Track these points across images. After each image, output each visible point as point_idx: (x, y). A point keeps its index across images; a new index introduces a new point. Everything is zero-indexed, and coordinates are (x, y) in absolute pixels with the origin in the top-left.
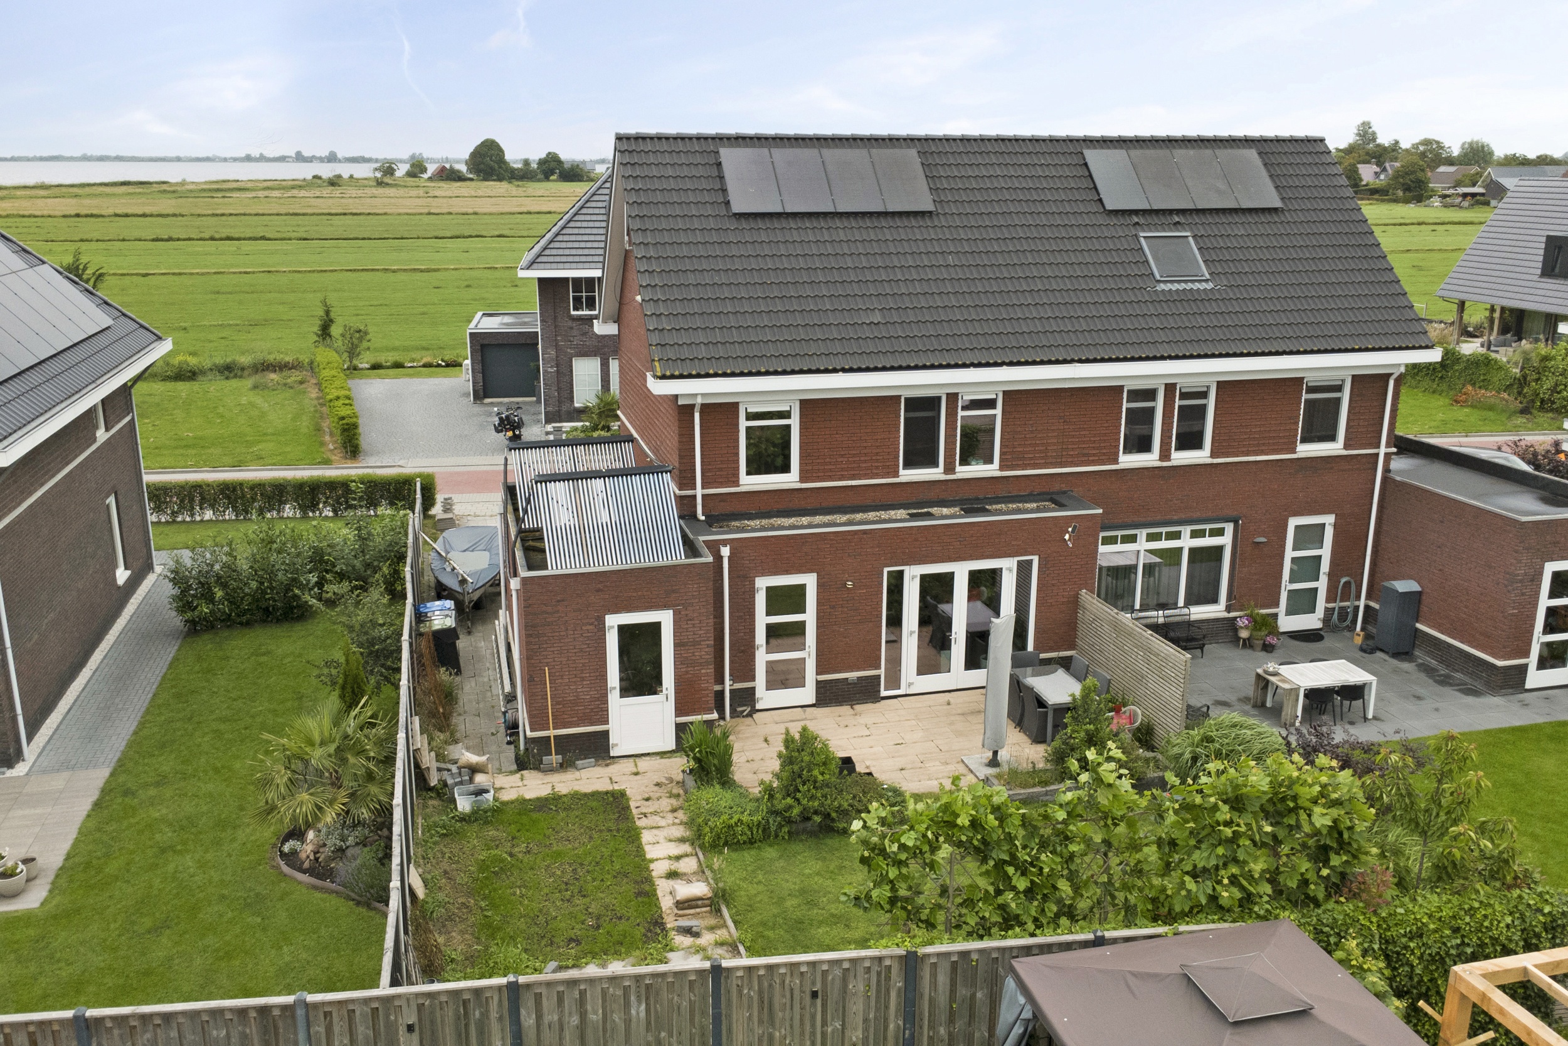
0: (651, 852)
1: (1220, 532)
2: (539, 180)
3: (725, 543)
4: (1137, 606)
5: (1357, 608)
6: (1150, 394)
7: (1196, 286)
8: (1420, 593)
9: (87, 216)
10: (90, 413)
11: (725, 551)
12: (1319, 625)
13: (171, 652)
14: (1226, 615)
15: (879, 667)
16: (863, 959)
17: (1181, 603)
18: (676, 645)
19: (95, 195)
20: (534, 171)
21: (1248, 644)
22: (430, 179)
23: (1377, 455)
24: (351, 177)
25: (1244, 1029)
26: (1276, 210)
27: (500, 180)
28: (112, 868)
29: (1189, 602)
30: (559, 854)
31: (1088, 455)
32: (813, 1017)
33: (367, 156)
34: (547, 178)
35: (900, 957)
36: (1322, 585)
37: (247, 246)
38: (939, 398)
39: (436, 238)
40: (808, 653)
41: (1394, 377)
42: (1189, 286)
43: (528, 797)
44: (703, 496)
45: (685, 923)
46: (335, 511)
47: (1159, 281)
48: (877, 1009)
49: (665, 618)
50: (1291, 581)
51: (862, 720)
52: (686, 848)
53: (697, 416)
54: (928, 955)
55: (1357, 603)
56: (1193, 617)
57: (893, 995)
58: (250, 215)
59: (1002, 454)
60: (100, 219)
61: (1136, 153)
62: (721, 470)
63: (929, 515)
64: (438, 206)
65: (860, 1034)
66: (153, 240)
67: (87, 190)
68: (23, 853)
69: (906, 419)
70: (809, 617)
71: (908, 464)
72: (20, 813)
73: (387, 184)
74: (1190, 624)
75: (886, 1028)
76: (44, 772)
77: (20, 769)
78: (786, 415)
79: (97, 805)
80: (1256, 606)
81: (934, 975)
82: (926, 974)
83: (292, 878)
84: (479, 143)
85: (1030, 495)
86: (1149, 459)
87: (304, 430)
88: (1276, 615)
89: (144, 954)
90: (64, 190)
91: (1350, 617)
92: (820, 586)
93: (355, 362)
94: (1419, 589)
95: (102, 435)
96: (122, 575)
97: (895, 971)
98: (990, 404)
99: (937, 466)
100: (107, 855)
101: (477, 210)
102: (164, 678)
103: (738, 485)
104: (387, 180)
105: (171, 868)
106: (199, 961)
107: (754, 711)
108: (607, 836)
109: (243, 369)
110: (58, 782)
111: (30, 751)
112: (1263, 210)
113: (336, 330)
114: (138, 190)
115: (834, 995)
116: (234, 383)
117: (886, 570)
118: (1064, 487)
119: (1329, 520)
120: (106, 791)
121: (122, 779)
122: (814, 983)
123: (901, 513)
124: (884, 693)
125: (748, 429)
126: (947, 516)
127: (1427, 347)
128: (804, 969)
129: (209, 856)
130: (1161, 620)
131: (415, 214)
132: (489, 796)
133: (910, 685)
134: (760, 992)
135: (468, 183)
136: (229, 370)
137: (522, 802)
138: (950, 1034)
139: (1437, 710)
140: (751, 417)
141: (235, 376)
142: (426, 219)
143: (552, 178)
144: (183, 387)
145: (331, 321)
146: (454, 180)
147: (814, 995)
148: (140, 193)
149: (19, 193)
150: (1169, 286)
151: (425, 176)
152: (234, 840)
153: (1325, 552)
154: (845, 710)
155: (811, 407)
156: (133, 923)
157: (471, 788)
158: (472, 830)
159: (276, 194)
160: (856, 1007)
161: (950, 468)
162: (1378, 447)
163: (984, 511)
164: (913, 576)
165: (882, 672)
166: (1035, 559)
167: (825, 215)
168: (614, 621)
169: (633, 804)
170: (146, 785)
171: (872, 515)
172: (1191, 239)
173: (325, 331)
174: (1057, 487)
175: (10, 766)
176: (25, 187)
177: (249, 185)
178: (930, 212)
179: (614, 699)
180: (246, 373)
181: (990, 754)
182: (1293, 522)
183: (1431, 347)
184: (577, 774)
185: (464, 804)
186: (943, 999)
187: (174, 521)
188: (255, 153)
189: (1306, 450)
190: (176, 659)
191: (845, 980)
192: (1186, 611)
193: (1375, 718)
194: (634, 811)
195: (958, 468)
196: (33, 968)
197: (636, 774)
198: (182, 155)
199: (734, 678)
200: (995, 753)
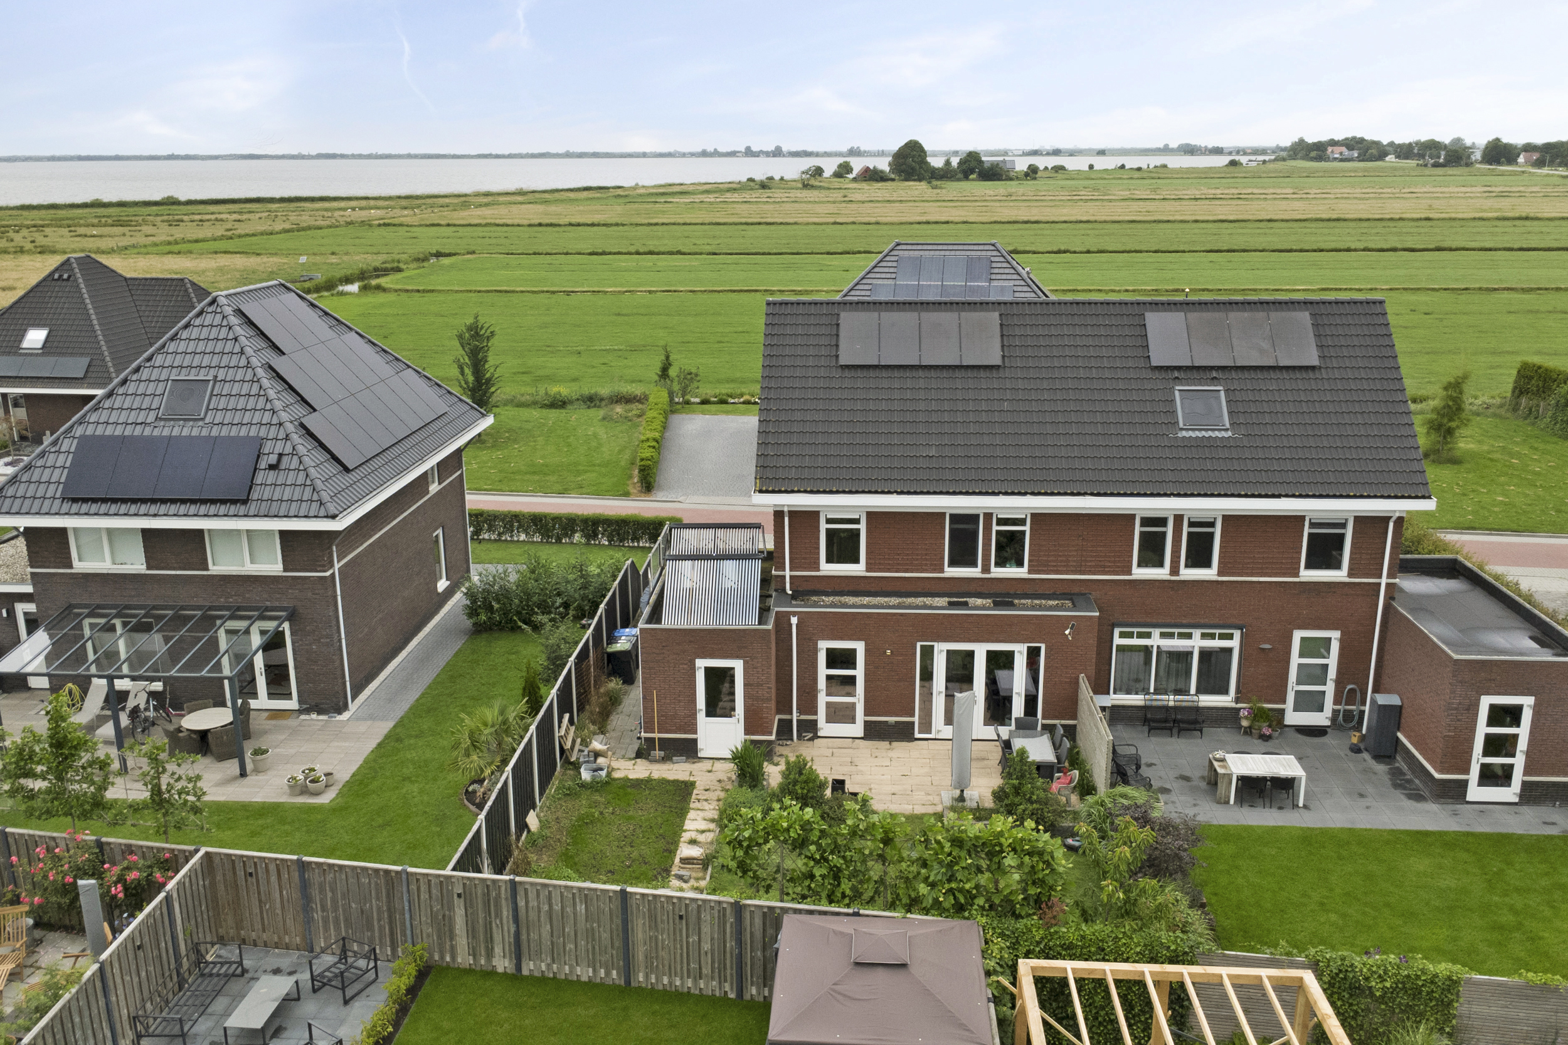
0: (688, 825)
1: (1230, 637)
2: (959, 180)
3: (794, 614)
4: (1152, 690)
5: (1362, 713)
6: (1162, 522)
7: (1217, 434)
8: (1401, 707)
9: (547, 225)
10: (424, 476)
11: (794, 620)
12: (1327, 723)
13: (458, 645)
14: (1233, 705)
15: (913, 715)
16: (710, 901)
17: (1193, 690)
18: (745, 685)
19: (562, 201)
20: (954, 170)
21: (1248, 732)
22: (855, 180)
23: (1379, 584)
24: (782, 179)
25: (865, 970)
26: (1313, 368)
27: (920, 180)
28: (375, 784)
29: (1199, 691)
30: (630, 818)
31: (1105, 567)
32: (681, 931)
33: (809, 149)
34: (966, 178)
35: (731, 903)
36: (1330, 689)
37: (663, 261)
38: (978, 516)
39: (828, 253)
40: (858, 699)
41: (1393, 519)
42: (1210, 433)
43: (631, 777)
44: (791, 577)
45: (682, 872)
46: (610, 541)
47: (1182, 429)
48: (719, 933)
49: (738, 665)
50: (1299, 683)
51: (891, 754)
52: (712, 826)
53: (786, 520)
54: (749, 905)
55: (1362, 708)
56: (1201, 704)
57: (728, 926)
58: (679, 224)
59: (1030, 561)
60: (557, 229)
61: (1194, 316)
62: (805, 558)
63: (965, 605)
64: (848, 213)
65: (709, 946)
66: (591, 254)
67: (557, 195)
68: (328, 770)
69: (951, 530)
70: (859, 672)
71: (952, 564)
72: (336, 744)
73: (812, 186)
74: (1197, 710)
75: (725, 946)
76: (358, 719)
77: (345, 716)
78: (857, 521)
79: (380, 745)
80: (1260, 701)
81: (752, 918)
82: (747, 915)
83: (468, 808)
84: (903, 144)
85: (1054, 594)
86: (1161, 573)
87: (623, 463)
88: (1282, 711)
89: (371, 839)
90: (537, 195)
91: (1356, 718)
92: (867, 650)
93: (687, 397)
94: (1399, 703)
95: (434, 488)
96: (442, 585)
97: (728, 911)
98: (1022, 522)
99: (976, 566)
100: (374, 778)
101: (880, 219)
102: (448, 663)
103: (819, 570)
104: (813, 182)
105: (404, 791)
106: (398, 847)
107: (816, 737)
108: (667, 810)
109: (602, 400)
110: (363, 727)
111: (353, 706)
112: (1301, 368)
113: (673, 372)
114: (598, 195)
115: (693, 919)
116: (592, 412)
117: (919, 644)
118: (1083, 590)
119: (1335, 635)
120: (387, 737)
121: (398, 730)
122: (680, 910)
123: (942, 601)
124: (917, 735)
125: (828, 530)
126: (980, 606)
127: (1423, 497)
128: (675, 901)
129: (427, 787)
130: (1171, 704)
131: (821, 224)
132: (603, 773)
133: (939, 731)
134: (649, 910)
135: (889, 184)
136: (591, 401)
137: (626, 779)
138: (764, 956)
139: (1368, 807)
140: (829, 521)
141: (595, 406)
142: (830, 230)
143: (972, 177)
144: (554, 414)
145: (670, 365)
146: (877, 181)
147: (681, 917)
148: (598, 198)
149: (501, 199)
150: (1191, 434)
151: (851, 176)
152: (445, 779)
153: (1332, 661)
154: (886, 744)
155: (874, 517)
156: (373, 820)
157: (594, 766)
158: (585, 794)
159: (711, 198)
160: (706, 929)
161: (986, 569)
162: (1380, 577)
163: (1010, 605)
164: (941, 651)
165: (916, 719)
166: (1043, 647)
167: (912, 367)
168: (702, 664)
169: (695, 792)
170: (410, 736)
171: (919, 601)
172: (1222, 393)
173: (664, 372)
174: (1076, 590)
175: (340, 713)
176: (507, 194)
177: (691, 188)
178: (999, 366)
179: (701, 716)
180: (603, 403)
181: (958, 792)
182: (1298, 635)
183: (1429, 497)
184: (672, 766)
185: (586, 775)
186: (758, 934)
187: (500, 540)
188: (710, 149)
189: (1308, 575)
190: (460, 650)
191: (699, 912)
192: (1195, 698)
193: (1305, 807)
194: (694, 796)
195: (993, 569)
196: (313, 837)
197: (710, 771)
198: (648, 151)
199: (800, 711)
200: (962, 791)
